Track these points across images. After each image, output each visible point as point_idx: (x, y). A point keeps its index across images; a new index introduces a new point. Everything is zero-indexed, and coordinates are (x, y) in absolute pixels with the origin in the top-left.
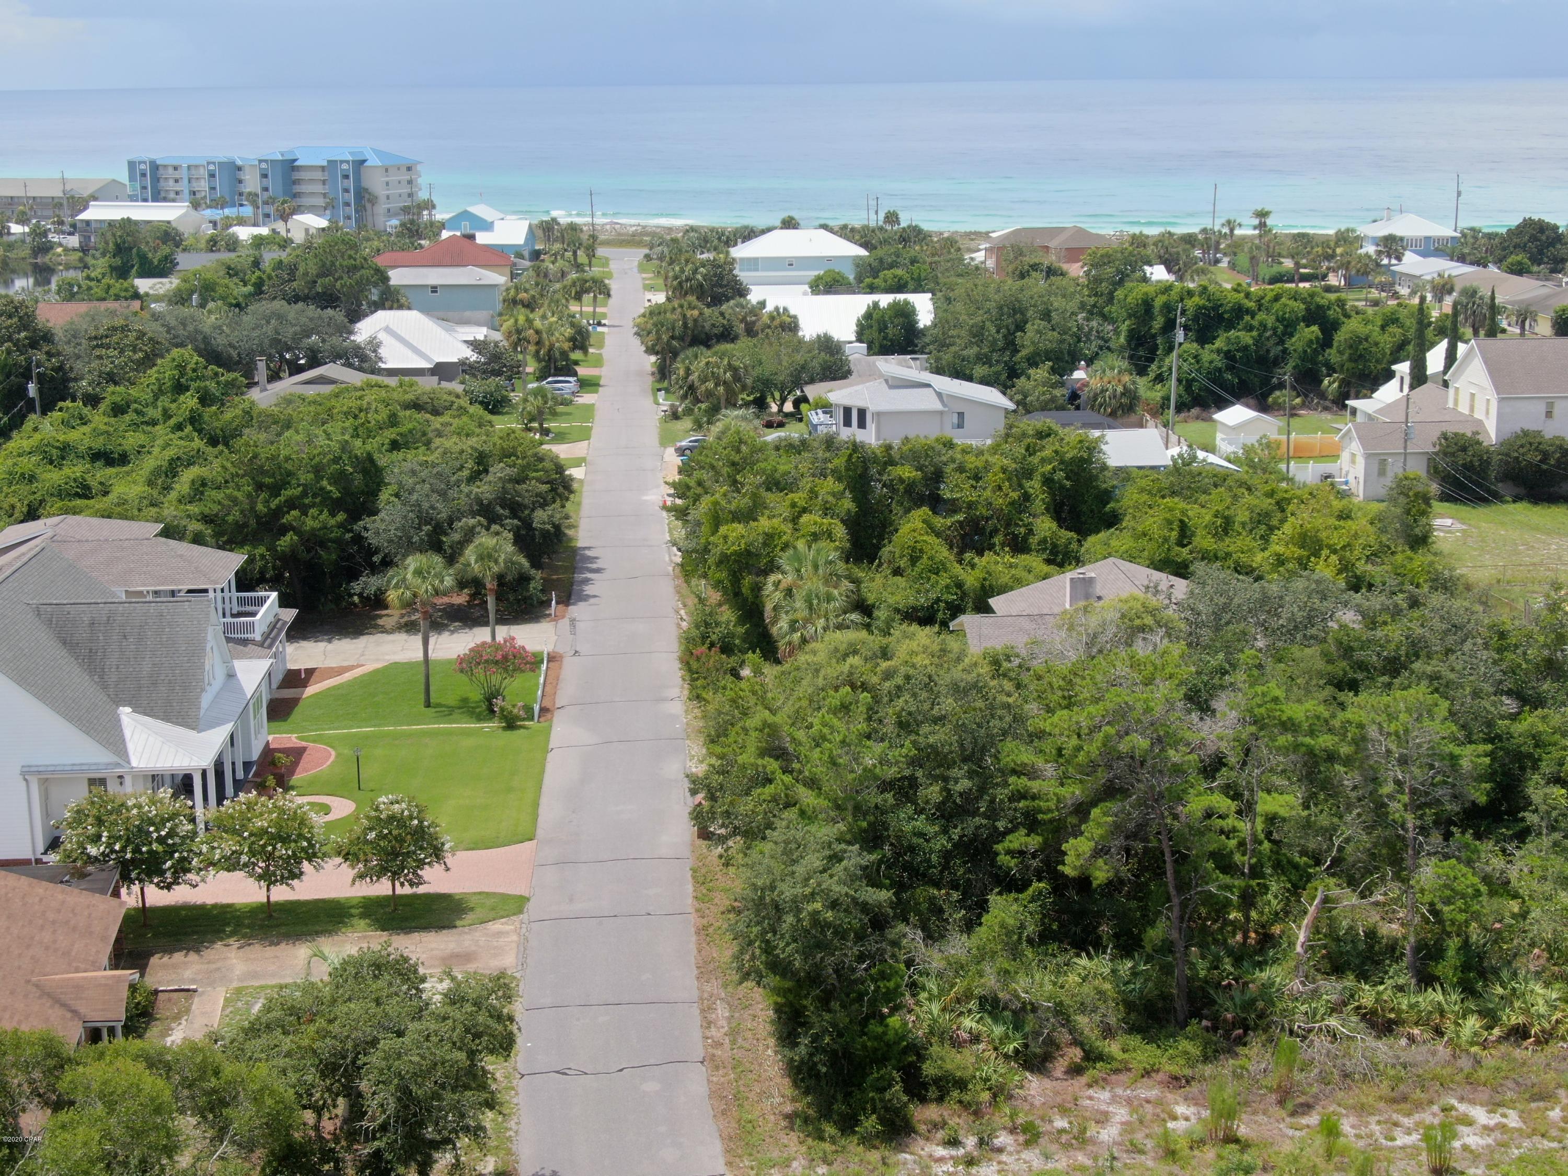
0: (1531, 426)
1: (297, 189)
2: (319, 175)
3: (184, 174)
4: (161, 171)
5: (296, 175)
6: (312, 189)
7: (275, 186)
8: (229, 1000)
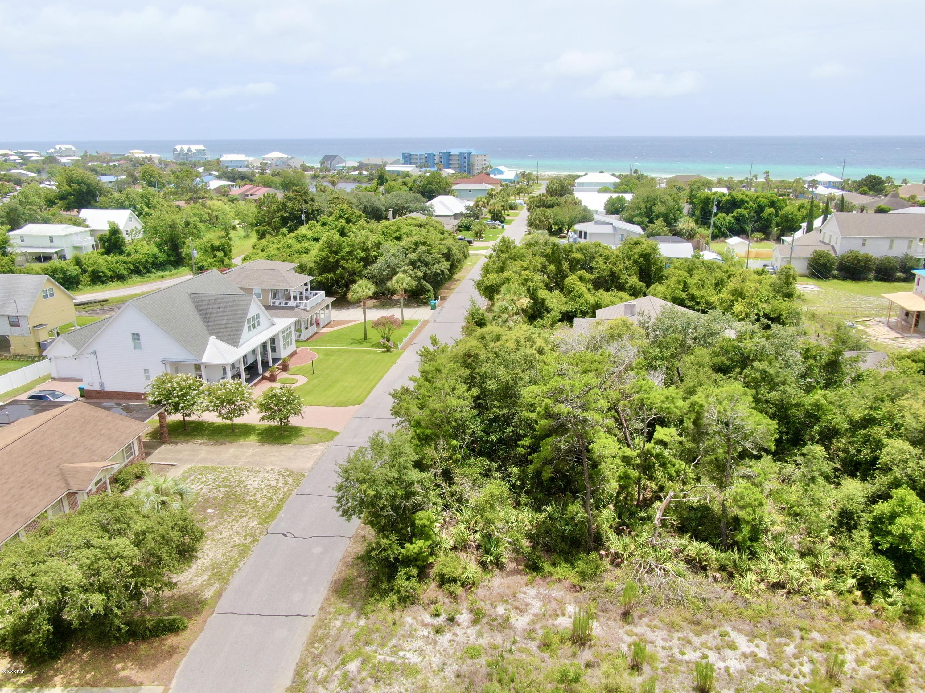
0: (855, 249)
1: (450, 162)
2: (457, 158)
3: (418, 157)
4: (412, 157)
5: (450, 158)
6: (455, 162)
7: (444, 160)
8: (185, 472)
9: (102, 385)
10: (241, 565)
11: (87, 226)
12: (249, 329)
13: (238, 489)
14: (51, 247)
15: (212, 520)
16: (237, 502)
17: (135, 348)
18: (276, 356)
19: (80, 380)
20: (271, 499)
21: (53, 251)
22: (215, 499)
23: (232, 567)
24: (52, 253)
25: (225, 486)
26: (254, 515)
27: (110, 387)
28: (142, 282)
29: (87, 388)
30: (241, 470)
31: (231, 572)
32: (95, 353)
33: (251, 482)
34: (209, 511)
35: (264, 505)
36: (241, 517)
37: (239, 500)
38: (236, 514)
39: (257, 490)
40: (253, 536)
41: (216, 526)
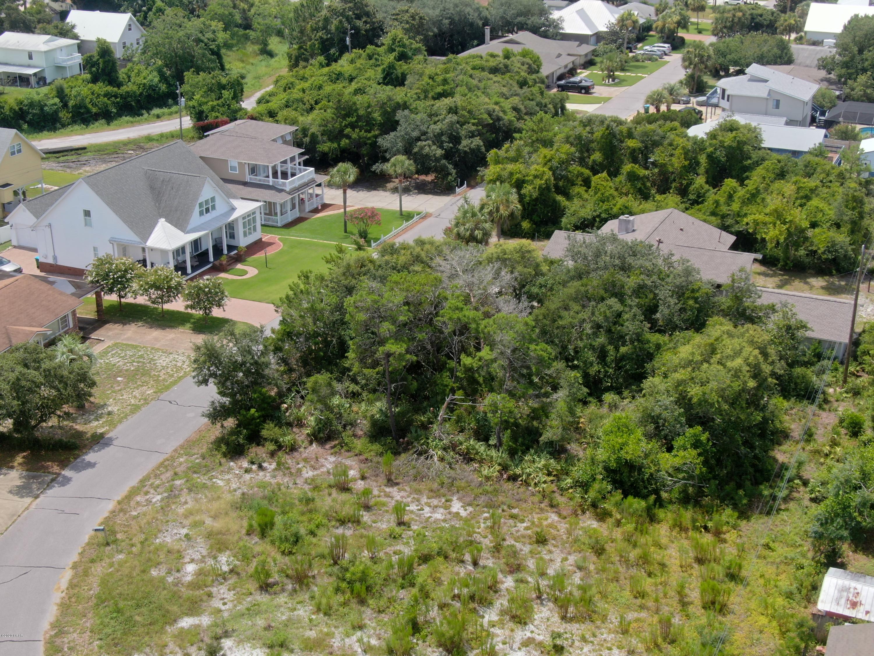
8: (109, 347)
9: (55, 258)
10: (129, 417)
11: (76, 37)
12: (201, 213)
13: (148, 365)
14: (29, 66)
15: (119, 386)
16: (143, 375)
17: (86, 225)
18: (233, 243)
19: (35, 250)
20: (172, 376)
21: (31, 71)
22: (127, 370)
23: (122, 418)
24: (30, 75)
25: (138, 362)
26: (153, 386)
27: (63, 262)
28: (132, 122)
29: (42, 260)
30: (157, 350)
31: (120, 421)
32: (50, 225)
33: (161, 361)
34: (119, 379)
35: (164, 380)
36: (142, 386)
37: (146, 373)
38: (139, 383)
39: (163, 368)
40: (145, 400)
41: (120, 390)
